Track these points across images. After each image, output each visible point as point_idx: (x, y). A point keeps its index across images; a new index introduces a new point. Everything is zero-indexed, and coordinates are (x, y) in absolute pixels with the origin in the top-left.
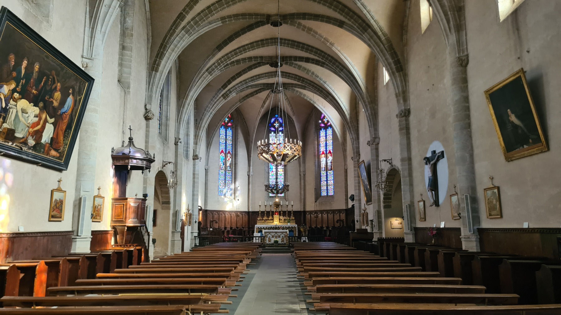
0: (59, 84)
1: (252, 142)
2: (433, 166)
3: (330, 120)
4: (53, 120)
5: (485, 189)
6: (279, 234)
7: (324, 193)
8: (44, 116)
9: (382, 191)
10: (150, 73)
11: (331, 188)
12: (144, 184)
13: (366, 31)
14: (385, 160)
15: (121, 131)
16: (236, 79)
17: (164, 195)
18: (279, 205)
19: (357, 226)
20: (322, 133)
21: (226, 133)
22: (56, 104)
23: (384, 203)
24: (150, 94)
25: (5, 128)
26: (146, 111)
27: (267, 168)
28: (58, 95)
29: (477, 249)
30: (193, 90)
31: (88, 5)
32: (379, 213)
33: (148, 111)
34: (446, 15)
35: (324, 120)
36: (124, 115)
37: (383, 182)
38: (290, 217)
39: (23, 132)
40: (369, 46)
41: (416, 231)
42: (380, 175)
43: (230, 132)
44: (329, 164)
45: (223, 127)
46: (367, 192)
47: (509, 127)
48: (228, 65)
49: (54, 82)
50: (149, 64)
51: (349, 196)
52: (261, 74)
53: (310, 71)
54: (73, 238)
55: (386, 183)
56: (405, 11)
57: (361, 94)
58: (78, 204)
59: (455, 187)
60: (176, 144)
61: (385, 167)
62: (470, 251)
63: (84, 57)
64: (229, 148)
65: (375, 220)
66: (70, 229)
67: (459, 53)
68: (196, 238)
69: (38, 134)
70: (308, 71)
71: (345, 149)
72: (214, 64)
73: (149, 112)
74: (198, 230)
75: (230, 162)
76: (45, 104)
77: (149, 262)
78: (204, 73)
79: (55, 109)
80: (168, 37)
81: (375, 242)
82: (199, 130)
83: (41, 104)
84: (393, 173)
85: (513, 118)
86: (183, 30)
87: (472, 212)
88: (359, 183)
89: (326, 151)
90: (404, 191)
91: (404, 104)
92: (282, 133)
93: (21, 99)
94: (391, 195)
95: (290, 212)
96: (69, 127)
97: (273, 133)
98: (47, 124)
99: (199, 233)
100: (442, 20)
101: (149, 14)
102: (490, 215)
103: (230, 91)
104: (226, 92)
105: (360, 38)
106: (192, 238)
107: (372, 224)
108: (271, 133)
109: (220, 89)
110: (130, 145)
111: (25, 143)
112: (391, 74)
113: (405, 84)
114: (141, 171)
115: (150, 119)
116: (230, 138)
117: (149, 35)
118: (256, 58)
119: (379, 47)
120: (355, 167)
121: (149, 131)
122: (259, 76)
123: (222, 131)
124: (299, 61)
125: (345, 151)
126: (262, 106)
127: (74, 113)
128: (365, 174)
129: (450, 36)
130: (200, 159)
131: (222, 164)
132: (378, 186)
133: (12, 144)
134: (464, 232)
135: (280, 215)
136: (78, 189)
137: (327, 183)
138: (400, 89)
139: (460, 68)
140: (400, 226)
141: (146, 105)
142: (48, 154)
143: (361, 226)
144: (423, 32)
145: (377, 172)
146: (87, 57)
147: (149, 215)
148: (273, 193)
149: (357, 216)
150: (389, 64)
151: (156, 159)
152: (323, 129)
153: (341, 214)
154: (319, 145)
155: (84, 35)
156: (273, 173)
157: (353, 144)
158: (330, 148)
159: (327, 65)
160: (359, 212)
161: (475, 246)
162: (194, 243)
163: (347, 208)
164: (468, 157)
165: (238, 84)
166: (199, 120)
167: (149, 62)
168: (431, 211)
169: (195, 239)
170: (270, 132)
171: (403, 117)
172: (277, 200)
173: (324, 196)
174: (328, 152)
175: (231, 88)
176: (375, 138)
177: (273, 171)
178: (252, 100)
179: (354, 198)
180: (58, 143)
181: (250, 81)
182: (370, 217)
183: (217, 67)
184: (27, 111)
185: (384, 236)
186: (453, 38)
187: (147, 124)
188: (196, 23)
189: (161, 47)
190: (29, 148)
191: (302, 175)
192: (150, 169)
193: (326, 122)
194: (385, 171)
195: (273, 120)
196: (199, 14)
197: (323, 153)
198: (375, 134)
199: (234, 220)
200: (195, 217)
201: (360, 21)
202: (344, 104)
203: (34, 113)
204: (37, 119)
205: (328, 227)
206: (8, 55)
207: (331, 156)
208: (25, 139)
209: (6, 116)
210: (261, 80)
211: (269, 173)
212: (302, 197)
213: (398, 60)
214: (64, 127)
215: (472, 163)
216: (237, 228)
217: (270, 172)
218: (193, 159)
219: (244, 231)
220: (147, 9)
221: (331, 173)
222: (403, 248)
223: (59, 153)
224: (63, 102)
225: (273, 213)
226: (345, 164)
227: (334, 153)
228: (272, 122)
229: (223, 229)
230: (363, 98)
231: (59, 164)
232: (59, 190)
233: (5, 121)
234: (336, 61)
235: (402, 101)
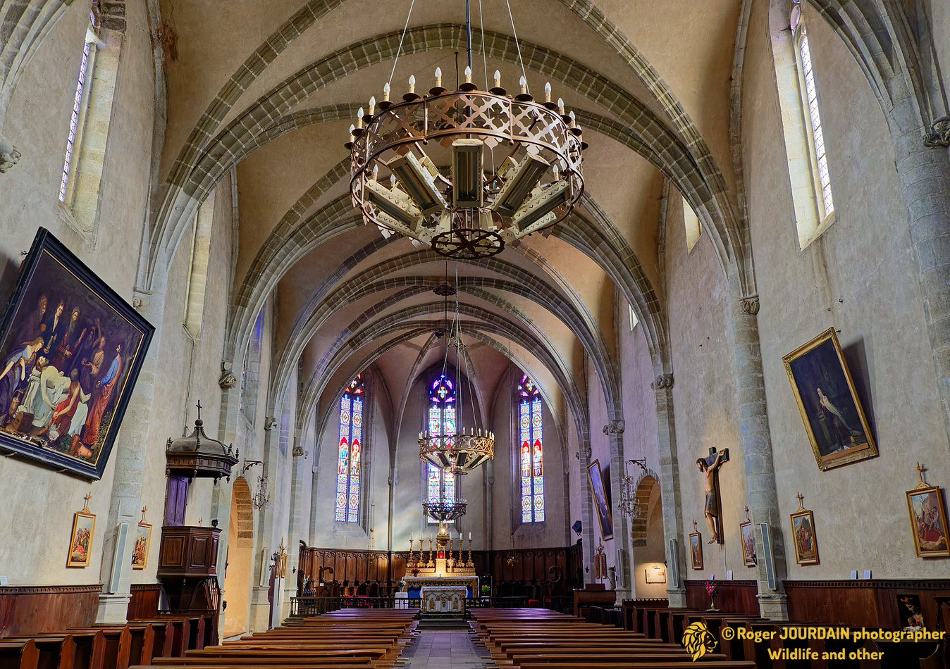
0: (103, 339)
1: (397, 423)
2: (712, 473)
3: (537, 386)
4: (88, 397)
5: (791, 515)
6: (450, 594)
7: (527, 518)
8: (76, 392)
9: (630, 515)
10: (232, 308)
11: (540, 507)
12: (213, 501)
13: (598, 244)
14: (634, 462)
15: (183, 409)
16: (374, 314)
17: (243, 521)
18: (446, 540)
19: (587, 580)
20: (525, 408)
21: (352, 406)
22: (95, 370)
23: (633, 538)
24: (232, 344)
25: (20, 413)
26: (223, 374)
27: (425, 471)
28: (99, 356)
29: (784, 617)
30: (300, 334)
31: (149, 207)
32: (624, 554)
33: (226, 373)
34: (722, 233)
35: (528, 385)
36: (189, 382)
37: (631, 500)
38: (465, 562)
39: (44, 419)
40: (603, 267)
41: (689, 587)
42: (626, 487)
43: (358, 405)
44: (537, 465)
45: (346, 396)
46: (604, 516)
47: (821, 416)
48: (362, 291)
49: (96, 336)
50: (231, 293)
51: (572, 524)
52: (419, 306)
53: (504, 302)
54: (100, 598)
55: (637, 501)
56: (660, 216)
57: (591, 345)
58: (113, 537)
59: (748, 510)
60: (267, 428)
61: (635, 473)
62: (773, 619)
63: (137, 289)
64: (357, 433)
65: (617, 568)
66: (97, 583)
67: (744, 293)
68: (294, 601)
69: (65, 421)
70: (500, 302)
71: (565, 438)
72: (339, 289)
73: (227, 375)
74: (298, 585)
75: (357, 460)
76: (79, 372)
77: (217, 644)
78: (321, 305)
79: (93, 379)
80: (266, 251)
81: (618, 607)
82: (307, 402)
83: (75, 372)
84: (648, 484)
85: (825, 402)
86: (292, 237)
87: (774, 554)
88: (590, 500)
89: (532, 440)
90: (666, 516)
91: (664, 367)
92: (453, 407)
93: (48, 365)
94: (645, 522)
95: (465, 553)
96: (110, 407)
97: (435, 407)
98: (80, 403)
99: (299, 592)
100: (715, 239)
101: (237, 211)
102: (801, 558)
103: (363, 334)
104: (356, 336)
105: (589, 254)
106: (287, 601)
107: (613, 575)
108: (432, 407)
109: (346, 331)
110: (198, 433)
111: (45, 436)
112: (643, 316)
113: (665, 333)
114: (213, 479)
115: (229, 387)
116: (358, 416)
117: (234, 245)
118: (410, 278)
119: (619, 270)
120: (582, 471)
121: (226, 408)
122: (415, 309)
123: (345, 402)
124: (486, 285)
125: (564, 440)
126: (418, 360)
127: (120, 384)
128: (599, 484)
129: (729, 266)
130: (305, 454)
131: (343, 464)
132: (622, 507)
133: (27, 439)
134: (763, 589)
135: (448, 557)
136: (113, 512)
137: (533, 499)
138: (657, 342)
139: (747, 316)
140: (661, 579)
141: (224, 363)
142: (75, 453)
143: (593, 580)
144: (689, 251)
145: (621, 481)
146: (142, 290)
147: (220, 558)
148: (437, 518)
149: (587, 561)
150: (638, 299)
151: (239, 459)
152: (525, 401)
153: (558, 557)
154: (518, 430)
155: (140, 254)
156: (434, 480)
157: (579, 429)
158: (538, 435)
159: (533, 293)
160: (591, 554)
161: (780, 611)
162: (290, 610)
163: (568, 546)
164: (765, 461)
165: (377, 322)
166: (306, 386)
167: (231, 290)
168: (711, 550)
169: (292, 603)
170: (431, 404)
171: (663, 387)
172: (443, 531)
173: (527, 524)
174: (534, 442)
175: (365, 329)
176: (617, 421)
177: (434, 477)
178: (401, 348)
179: (581, 527)
180: (92, 434)
181: (398, 318)
182: (611, 562)
183: (344, 294)
184: (54, 384)
185: (634, 597)
186: (734, 268)
187: (223, 396)
188: (315, 226)
189: (253, 266)
190: (50, 445)
191: (488, 484)
192: (229, 476)
193: (530, 389)
194: (635, 481)
195: (436, 383)
196: (320, 212)
197: (526, 444)
198: (617, 414)
199: (362, 567)
200: (292, 561)
201: (589, 228)
202: (563, 359)
203: (63, 387)
204: (66, 396)
205: (533, 582)
206: (38, 298)
207: (540, 449)
208: (46, 429)
209: (24, 394)
210: (418, 315)
211: (427, 480)
212: (488, 525)
213: (652, 293)
214: (103, 408)
215: (771, 470)
216: (368, 582)
217: (429, 479)
218: (294, 455)
219: (381, 588)
220: (234, 203)
221: (539, 480)
222: (664, 617)
223: (91, 450)
224: (105, 367)
225: (435, 555)
226: (566, 466)
227: (546, 445)
228: (435, 387)
229: (342, 583)
230: (595, 352)
231: (90, 469)
232: (85, 513)
233: (22, 402)
234: (549, 287)
235: (659, 361)
